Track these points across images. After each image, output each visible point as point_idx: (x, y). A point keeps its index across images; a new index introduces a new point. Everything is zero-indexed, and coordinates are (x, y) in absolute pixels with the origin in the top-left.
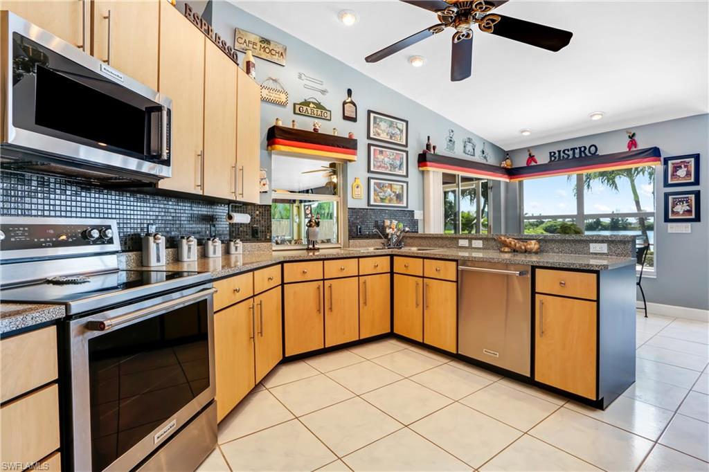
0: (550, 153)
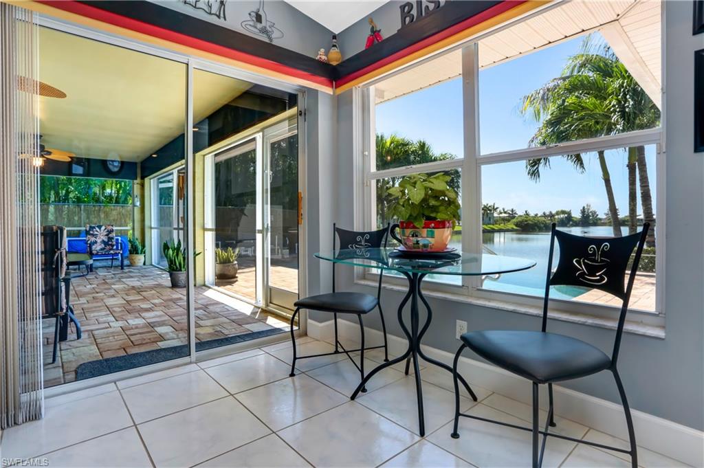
0: (403, 8)
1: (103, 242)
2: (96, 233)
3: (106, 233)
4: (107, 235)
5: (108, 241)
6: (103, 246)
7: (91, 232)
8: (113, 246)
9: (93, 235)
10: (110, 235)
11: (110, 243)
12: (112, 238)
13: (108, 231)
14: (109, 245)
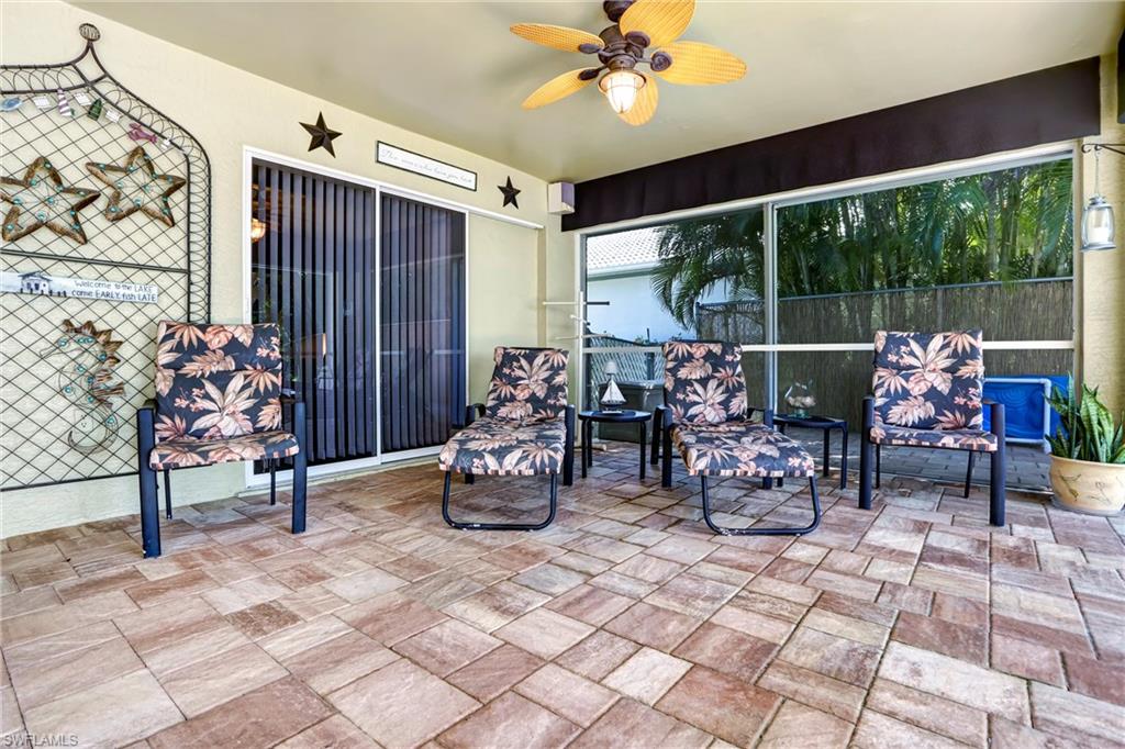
1: (932, 394)
2: (909, 360)
3: (948, 363)
4: (951, 370)
5: (953, 392)
6: (931, 409)
7: (892, 358)
8: (970, 413)
9: (898, 368)
10: (964, 371)
11: (960, 400)
12: (972, 382)
13: (955, 354)
14: (953, 408)
